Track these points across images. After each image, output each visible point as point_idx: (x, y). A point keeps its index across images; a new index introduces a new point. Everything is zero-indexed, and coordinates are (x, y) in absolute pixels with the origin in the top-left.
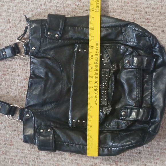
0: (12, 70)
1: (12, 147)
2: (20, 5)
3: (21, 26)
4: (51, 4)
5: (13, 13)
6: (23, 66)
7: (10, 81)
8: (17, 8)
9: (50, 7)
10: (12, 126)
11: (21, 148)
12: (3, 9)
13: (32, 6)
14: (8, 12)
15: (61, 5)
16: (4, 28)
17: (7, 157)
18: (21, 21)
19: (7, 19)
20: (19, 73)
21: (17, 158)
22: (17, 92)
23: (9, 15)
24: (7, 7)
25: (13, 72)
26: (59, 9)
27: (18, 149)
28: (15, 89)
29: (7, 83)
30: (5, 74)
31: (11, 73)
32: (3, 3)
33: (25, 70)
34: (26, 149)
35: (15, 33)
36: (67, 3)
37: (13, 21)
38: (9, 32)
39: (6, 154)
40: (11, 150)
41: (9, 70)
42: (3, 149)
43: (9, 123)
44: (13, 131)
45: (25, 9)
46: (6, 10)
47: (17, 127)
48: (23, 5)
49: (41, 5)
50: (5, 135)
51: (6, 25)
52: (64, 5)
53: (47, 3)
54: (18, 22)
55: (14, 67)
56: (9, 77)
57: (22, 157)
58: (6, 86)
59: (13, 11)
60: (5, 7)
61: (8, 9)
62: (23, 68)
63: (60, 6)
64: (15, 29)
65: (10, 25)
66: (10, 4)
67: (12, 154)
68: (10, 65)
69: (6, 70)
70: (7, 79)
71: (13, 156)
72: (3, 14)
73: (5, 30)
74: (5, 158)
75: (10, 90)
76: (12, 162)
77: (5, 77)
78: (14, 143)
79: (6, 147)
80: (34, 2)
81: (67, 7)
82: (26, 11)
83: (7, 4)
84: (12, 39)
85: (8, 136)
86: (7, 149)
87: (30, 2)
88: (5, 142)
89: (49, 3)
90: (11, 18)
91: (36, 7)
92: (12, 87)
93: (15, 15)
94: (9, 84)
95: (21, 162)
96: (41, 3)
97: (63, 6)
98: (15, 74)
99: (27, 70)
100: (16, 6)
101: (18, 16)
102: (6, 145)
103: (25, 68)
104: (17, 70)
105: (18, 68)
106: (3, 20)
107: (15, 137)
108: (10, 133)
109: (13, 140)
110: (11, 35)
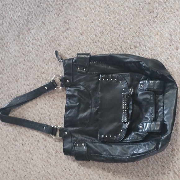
0: (59, 44)
1: (16, 83)
2: (102, 13)
3: (90, 25)
4: (118, 32)
5: (93, 13)
6: (67, 48)
7: (52, 48)
8: (98, 13)
9: (116, 32)
10: (28, 72)
11: (19, 89)
12: (91, 6)
13: (107, 21)
14: (91, 11)
15: (123, 38)
16: (80, 16)
17: (8, 85)
18: (93, 22)
19: (87, 14)
20: (61, 49)
21: (12, 91)
22: (49, 58)
23: (90, 12)
24: (94, 7)
25: (58, 45)
26: (119, 39)
27: (17, 87)
28: (49, 55)
29: (49, 47)
30: (53, 42)
31: (57, 45)
32: (94, 3)
33: (66, 51)
34: (21, 92)
35: (82, 26)
36: (127, 40)
37: (88, 19)
38: (80, 22)
39: (9, 83)
40: (13, 84)
41: (58, 42)
42: (10, 79)
43: (27, 69)
44: (25, 75)
45: (102, 19)
46: (92, 8)
47: (29, 76)
48: (103, 15)
49: (112, 26)
50: (19, 72)
51: (83, 16)
52: (125, 40)
53: (117, 29)
54: (91, 22)
55: (62, 43)
56: (53, 45)
57: (15, 93)
58: (47, 49)
59: (94, 13)
60: (93, 6)
61: (93, 9)
62: (66, 49)
63: (121, 38)
64: (85, 24)
65: (85, 19)
66: (97, 7)
67: (12, 86)
68: (61, 40)
69: (56, 40)
70: (51, 45)
71: (11, 87)
72: (87, 9)
73: (79, 18)
74: (6, 84)
75: (47, 53)
76: (8, 90)
77: (52, 43)
78: (19, 82)
79: (13, 79)
80: (111, 20)
81: (125, 42)
82: (101, 20)
83: (95, 5)
84: (77, 27)
85: (20, 75)
86: (12, 81)
87: (109, 18)
88: (15, 76)
89: (118, 30)
90: (89, 15)
91: (109, 24)
92: (49, 53)
93: (94, 16)
94: (50, 49)
95: (11, 95)
96: (113, 25)
97: (123, 40)
98: (58, 47)
99: (67, 52)
100: (99, 12)
101: (94, 19)
102: (14, 78)
103: (66, 50)
104: (61, 47)
105: (63, 46)
106: (84, 12)
107: (23, 80)
108: (23, 75)
109: (20, 80)
110: (79, 25)
